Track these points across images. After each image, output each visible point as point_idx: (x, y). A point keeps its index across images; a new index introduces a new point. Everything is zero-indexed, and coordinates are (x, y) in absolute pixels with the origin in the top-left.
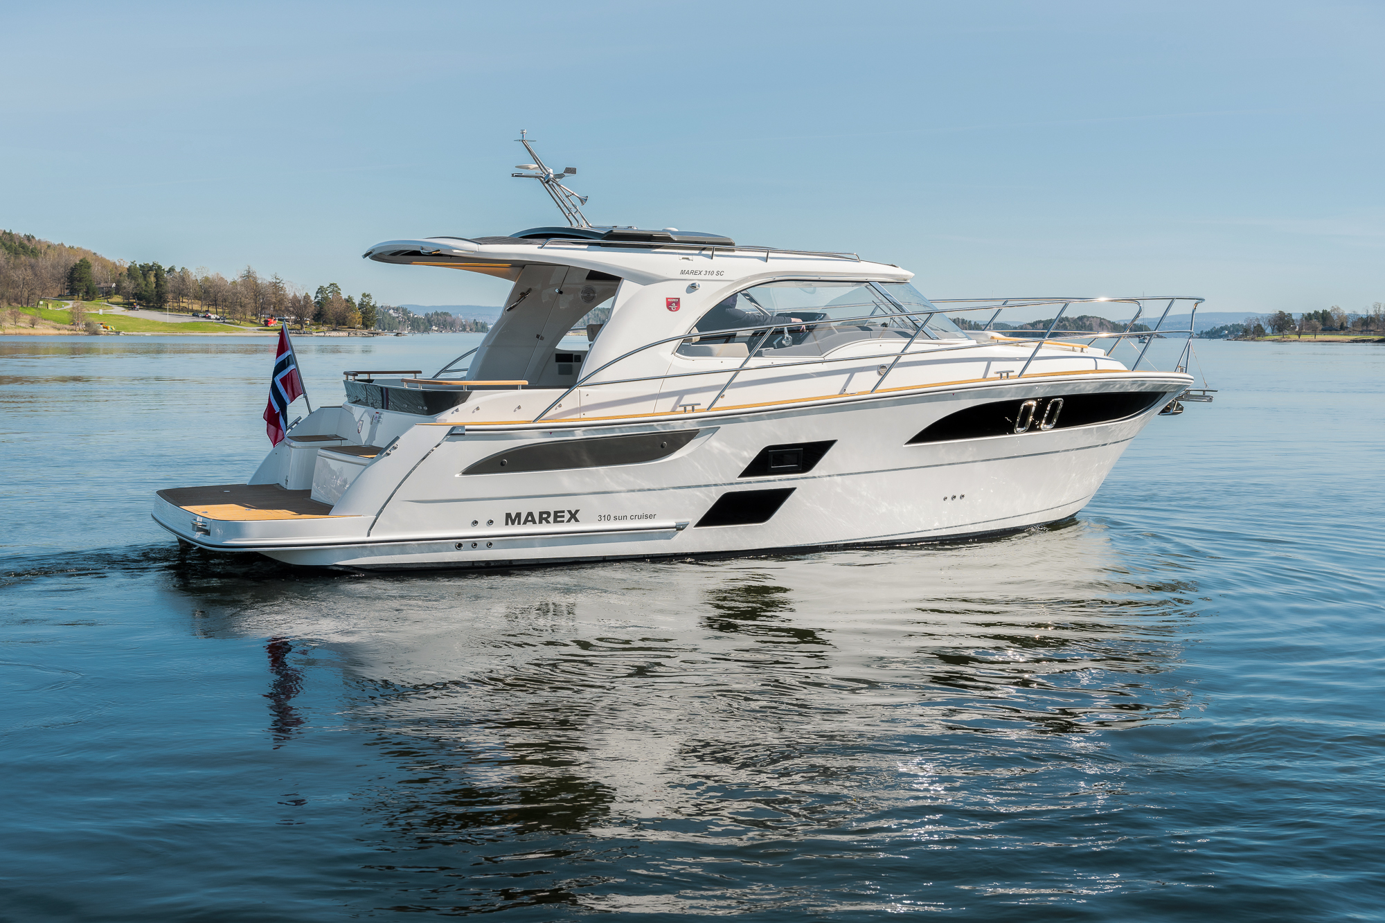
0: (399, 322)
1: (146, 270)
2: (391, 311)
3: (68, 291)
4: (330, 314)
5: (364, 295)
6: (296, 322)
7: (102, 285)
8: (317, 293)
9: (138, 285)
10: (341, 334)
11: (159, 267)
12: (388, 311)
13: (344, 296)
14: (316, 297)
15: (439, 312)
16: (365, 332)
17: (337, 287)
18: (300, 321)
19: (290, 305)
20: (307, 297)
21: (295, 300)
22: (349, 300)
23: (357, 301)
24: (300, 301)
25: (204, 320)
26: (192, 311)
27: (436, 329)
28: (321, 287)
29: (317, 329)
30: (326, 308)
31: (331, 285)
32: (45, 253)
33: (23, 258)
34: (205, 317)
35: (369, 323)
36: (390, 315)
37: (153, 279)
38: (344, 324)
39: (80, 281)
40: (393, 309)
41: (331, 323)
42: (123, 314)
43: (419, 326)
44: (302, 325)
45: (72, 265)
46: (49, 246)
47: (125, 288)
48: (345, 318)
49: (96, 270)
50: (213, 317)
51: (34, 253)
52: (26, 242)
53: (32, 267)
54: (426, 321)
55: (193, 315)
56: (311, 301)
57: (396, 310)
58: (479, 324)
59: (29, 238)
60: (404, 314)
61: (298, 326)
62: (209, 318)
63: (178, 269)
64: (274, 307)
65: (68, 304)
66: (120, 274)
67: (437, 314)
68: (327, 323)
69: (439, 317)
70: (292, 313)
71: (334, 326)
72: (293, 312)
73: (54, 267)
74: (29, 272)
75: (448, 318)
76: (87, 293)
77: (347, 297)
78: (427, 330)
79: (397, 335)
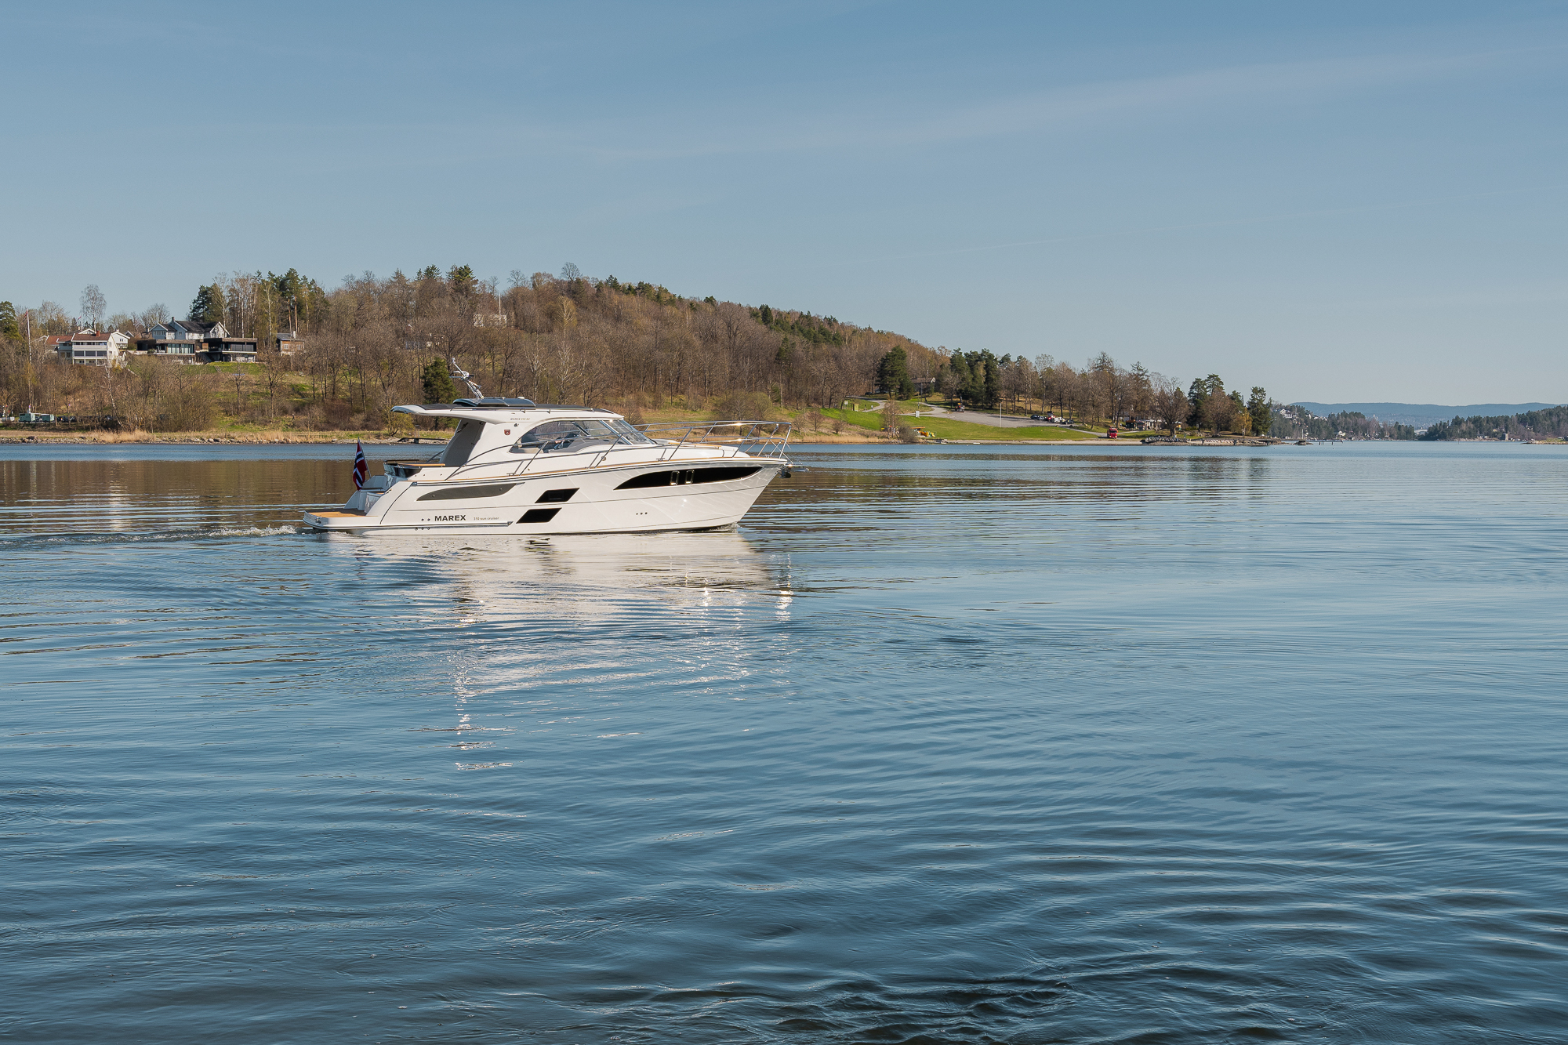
0: (1294, 426)
1: (973, 360)
2: (1283, 412)
3: (877, 388)
4: (1209, 414)
5: (1255, 390)
6: (1163, 426)
7: (919, 380)
8: (1192, 388)
9: (963, 379)
10: (1224, 442)
11: (991, 356)
12: (1278, 412)
13: (1228, 391)
14: (1189, 394)
15: (1348, 412)
16: (1256, 439)
17: (1218, 379)
18: (1169, 425)
19: (1157, 404)
20: (1178, 393)
21: (1163, 398)
22: (1235, 397)
23: (1246, 399)
24: (1169, 399)
25: (1045, 424)
26: (1030, 412)
27: (1344, 434)
28: (1198, 381)
29: (1191, 435)
30: (1203, 407)
31: (1210, 377)
32: (850, 341)
33: (824, 347)
34: (1047, 420)
35: (1260, 428)
36: (1281, 416)
37: (982, 372)
38: (1227, 429)
39: (892, 375)
40: (1286, 408)
41: (1210, 429)
42: (945, 416)
43: (1320, 431)
44: (1172, 431)
45: (883, 355)
46: (854, 332)
47: (947, 384)
48: (1229, 420)
49: (912, 360)
50: (1056, 420)
51: (836, 340)
52: (827, 327)
53: (836, 358)
54: (1329, 425)
55: (1032, 418)
56: (1184, 398)
57: (1290, 409)
58: (1402, 429)
59: (831, 322)
60: (1300, 416)
61: (1167, 432)
62: (1052, 421)
63: (1014, 359)
64: (1135, 407)
65: (877, 405)
66: (941, 366)
67: (1344, 414)
68: (1205, 428)
69: (1348, 419)
70: (1159, 415)
71: (1213, 431)
72: (1160, 413)
73: (860, 357)
74: (833, 363)
75: (1360, 421)
76: (901, 390)
77: (1231, 394)
78: (1331, 436)
79: (1300, 443)
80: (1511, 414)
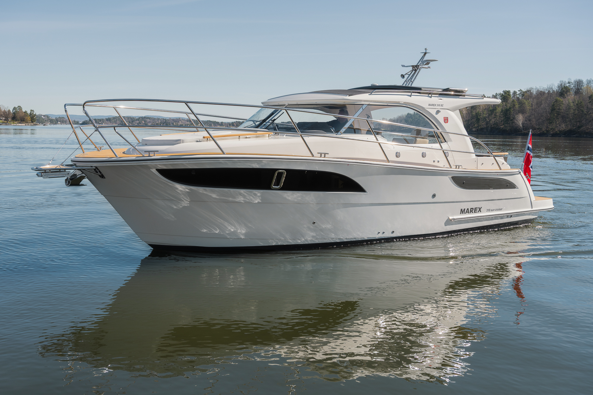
0: (46, 120)
2: (42, 117)
4: (18, 117)
5: (31, 110)
6: (5, 120)
8: (13, 109)
10: (23, 125)
12: (41, 116)
13: (24, 111)
14: (13, 111)
15: (61, 117)
16: (32, 124)
17: (21, 107)
18: (6, 120)
19: (3, 114)
20: (9, 111)
21: (5, 112)
22: (26, 112)
23: (29, 112)
24: (6, 112)
27: (60, 123)
28: (15, 107)
29: (13, 123)
30: (16, 115)
31: (18, 106)
35: (33, 121)
36: (42, 118)
38: (24, 121)
40: (43, 116)
41: (19, 121)
43: (53, 122)
44: (7, 121)
48: (24, 119)
54: (56, 120)
56: (11, 112)
57: (44, 116)
58: (76, 122)
60: (47, 118)
61: (6, 122)
67: (60, 118)
68: (17, 121)
69: (61, 119)
70: (4, 117)
71: (20, 122)
75: (64, 119)
77: (25, 111)
78: (56, 123)
79: (44, 125)
80: (104, 118)
